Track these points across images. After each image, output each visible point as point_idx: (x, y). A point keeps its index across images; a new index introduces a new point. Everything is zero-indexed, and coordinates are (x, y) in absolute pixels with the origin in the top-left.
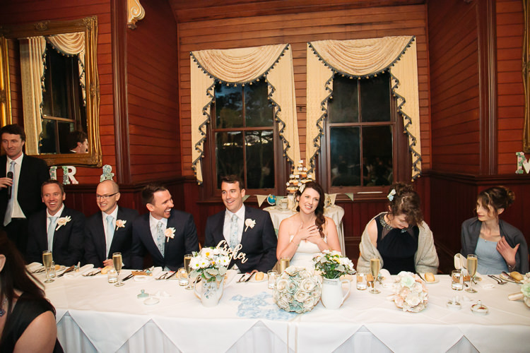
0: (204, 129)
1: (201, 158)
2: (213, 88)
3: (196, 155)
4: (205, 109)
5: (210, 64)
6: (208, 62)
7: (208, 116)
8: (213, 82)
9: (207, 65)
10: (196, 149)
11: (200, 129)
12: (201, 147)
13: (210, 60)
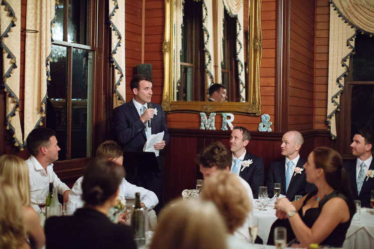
0: (342, 82)
1: (336, 112)
2: (354, 39)
3: (331, 108)
4: (344, 60)
5: (352, 13)
6: (350, 11)
7: (347, 67)
8: (354, 33)
9: (349, 14)
10: (333, 102)
11: (338, 81)
12: (338, 100)
13: (353, 10)
